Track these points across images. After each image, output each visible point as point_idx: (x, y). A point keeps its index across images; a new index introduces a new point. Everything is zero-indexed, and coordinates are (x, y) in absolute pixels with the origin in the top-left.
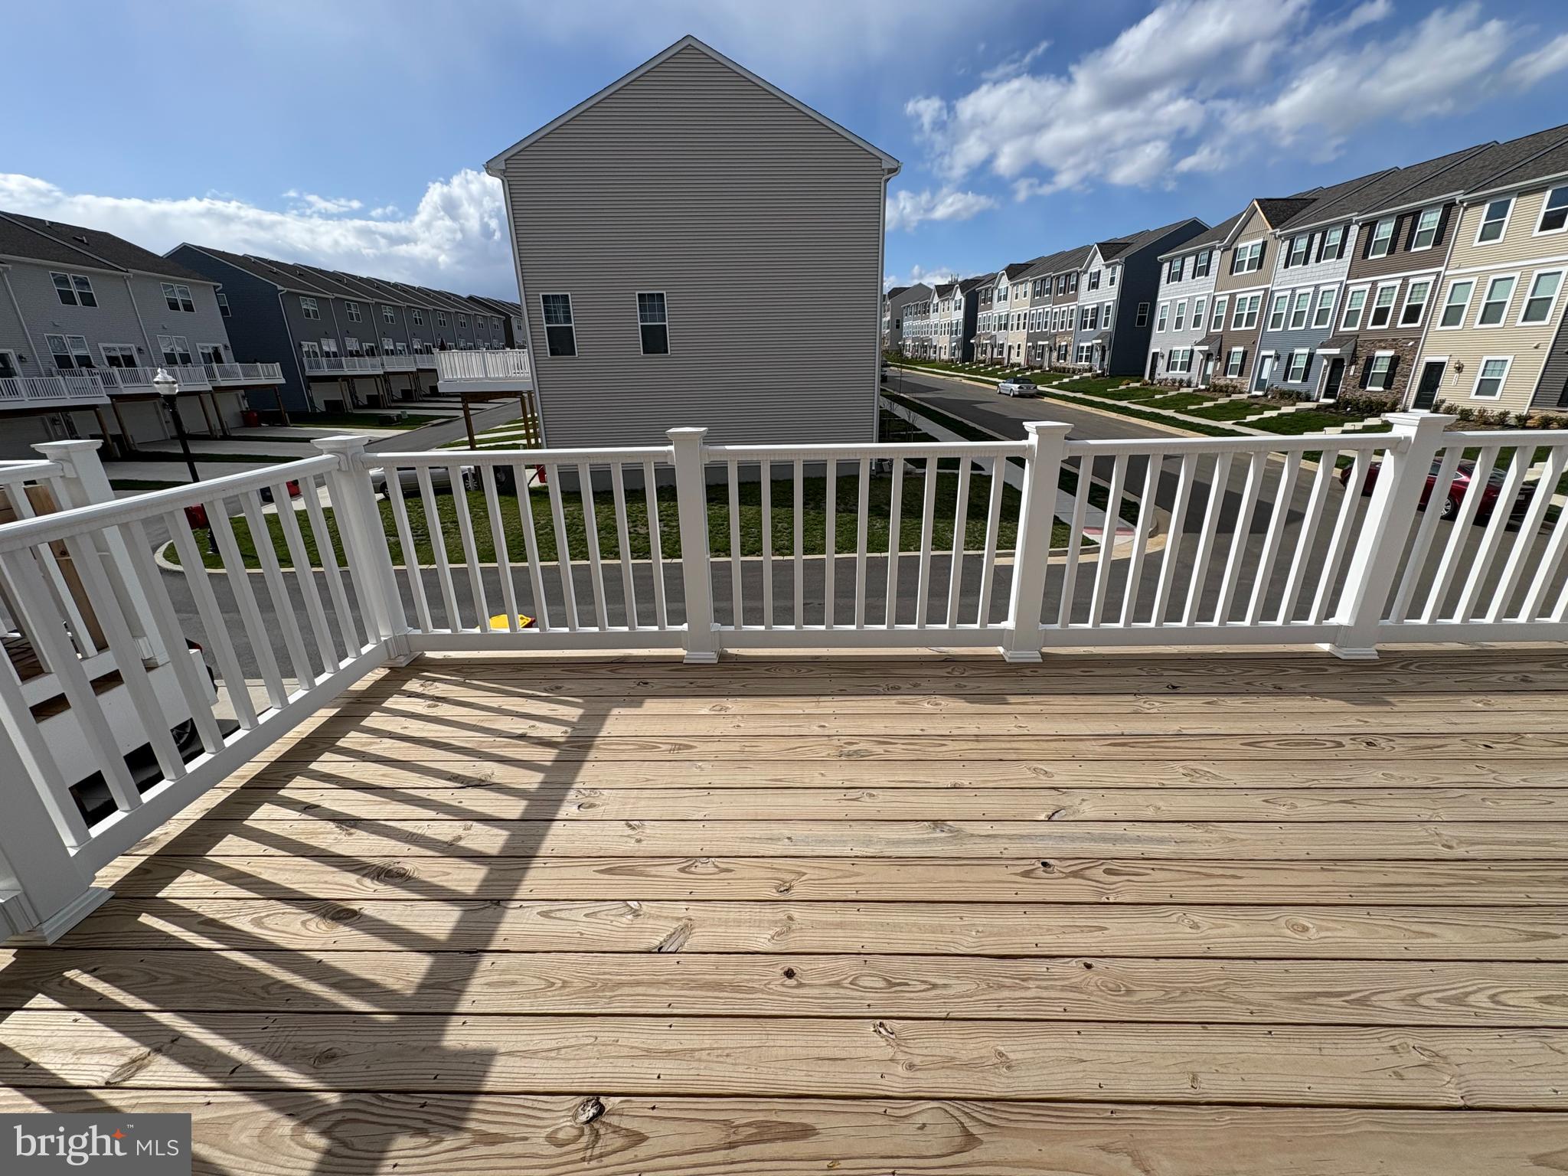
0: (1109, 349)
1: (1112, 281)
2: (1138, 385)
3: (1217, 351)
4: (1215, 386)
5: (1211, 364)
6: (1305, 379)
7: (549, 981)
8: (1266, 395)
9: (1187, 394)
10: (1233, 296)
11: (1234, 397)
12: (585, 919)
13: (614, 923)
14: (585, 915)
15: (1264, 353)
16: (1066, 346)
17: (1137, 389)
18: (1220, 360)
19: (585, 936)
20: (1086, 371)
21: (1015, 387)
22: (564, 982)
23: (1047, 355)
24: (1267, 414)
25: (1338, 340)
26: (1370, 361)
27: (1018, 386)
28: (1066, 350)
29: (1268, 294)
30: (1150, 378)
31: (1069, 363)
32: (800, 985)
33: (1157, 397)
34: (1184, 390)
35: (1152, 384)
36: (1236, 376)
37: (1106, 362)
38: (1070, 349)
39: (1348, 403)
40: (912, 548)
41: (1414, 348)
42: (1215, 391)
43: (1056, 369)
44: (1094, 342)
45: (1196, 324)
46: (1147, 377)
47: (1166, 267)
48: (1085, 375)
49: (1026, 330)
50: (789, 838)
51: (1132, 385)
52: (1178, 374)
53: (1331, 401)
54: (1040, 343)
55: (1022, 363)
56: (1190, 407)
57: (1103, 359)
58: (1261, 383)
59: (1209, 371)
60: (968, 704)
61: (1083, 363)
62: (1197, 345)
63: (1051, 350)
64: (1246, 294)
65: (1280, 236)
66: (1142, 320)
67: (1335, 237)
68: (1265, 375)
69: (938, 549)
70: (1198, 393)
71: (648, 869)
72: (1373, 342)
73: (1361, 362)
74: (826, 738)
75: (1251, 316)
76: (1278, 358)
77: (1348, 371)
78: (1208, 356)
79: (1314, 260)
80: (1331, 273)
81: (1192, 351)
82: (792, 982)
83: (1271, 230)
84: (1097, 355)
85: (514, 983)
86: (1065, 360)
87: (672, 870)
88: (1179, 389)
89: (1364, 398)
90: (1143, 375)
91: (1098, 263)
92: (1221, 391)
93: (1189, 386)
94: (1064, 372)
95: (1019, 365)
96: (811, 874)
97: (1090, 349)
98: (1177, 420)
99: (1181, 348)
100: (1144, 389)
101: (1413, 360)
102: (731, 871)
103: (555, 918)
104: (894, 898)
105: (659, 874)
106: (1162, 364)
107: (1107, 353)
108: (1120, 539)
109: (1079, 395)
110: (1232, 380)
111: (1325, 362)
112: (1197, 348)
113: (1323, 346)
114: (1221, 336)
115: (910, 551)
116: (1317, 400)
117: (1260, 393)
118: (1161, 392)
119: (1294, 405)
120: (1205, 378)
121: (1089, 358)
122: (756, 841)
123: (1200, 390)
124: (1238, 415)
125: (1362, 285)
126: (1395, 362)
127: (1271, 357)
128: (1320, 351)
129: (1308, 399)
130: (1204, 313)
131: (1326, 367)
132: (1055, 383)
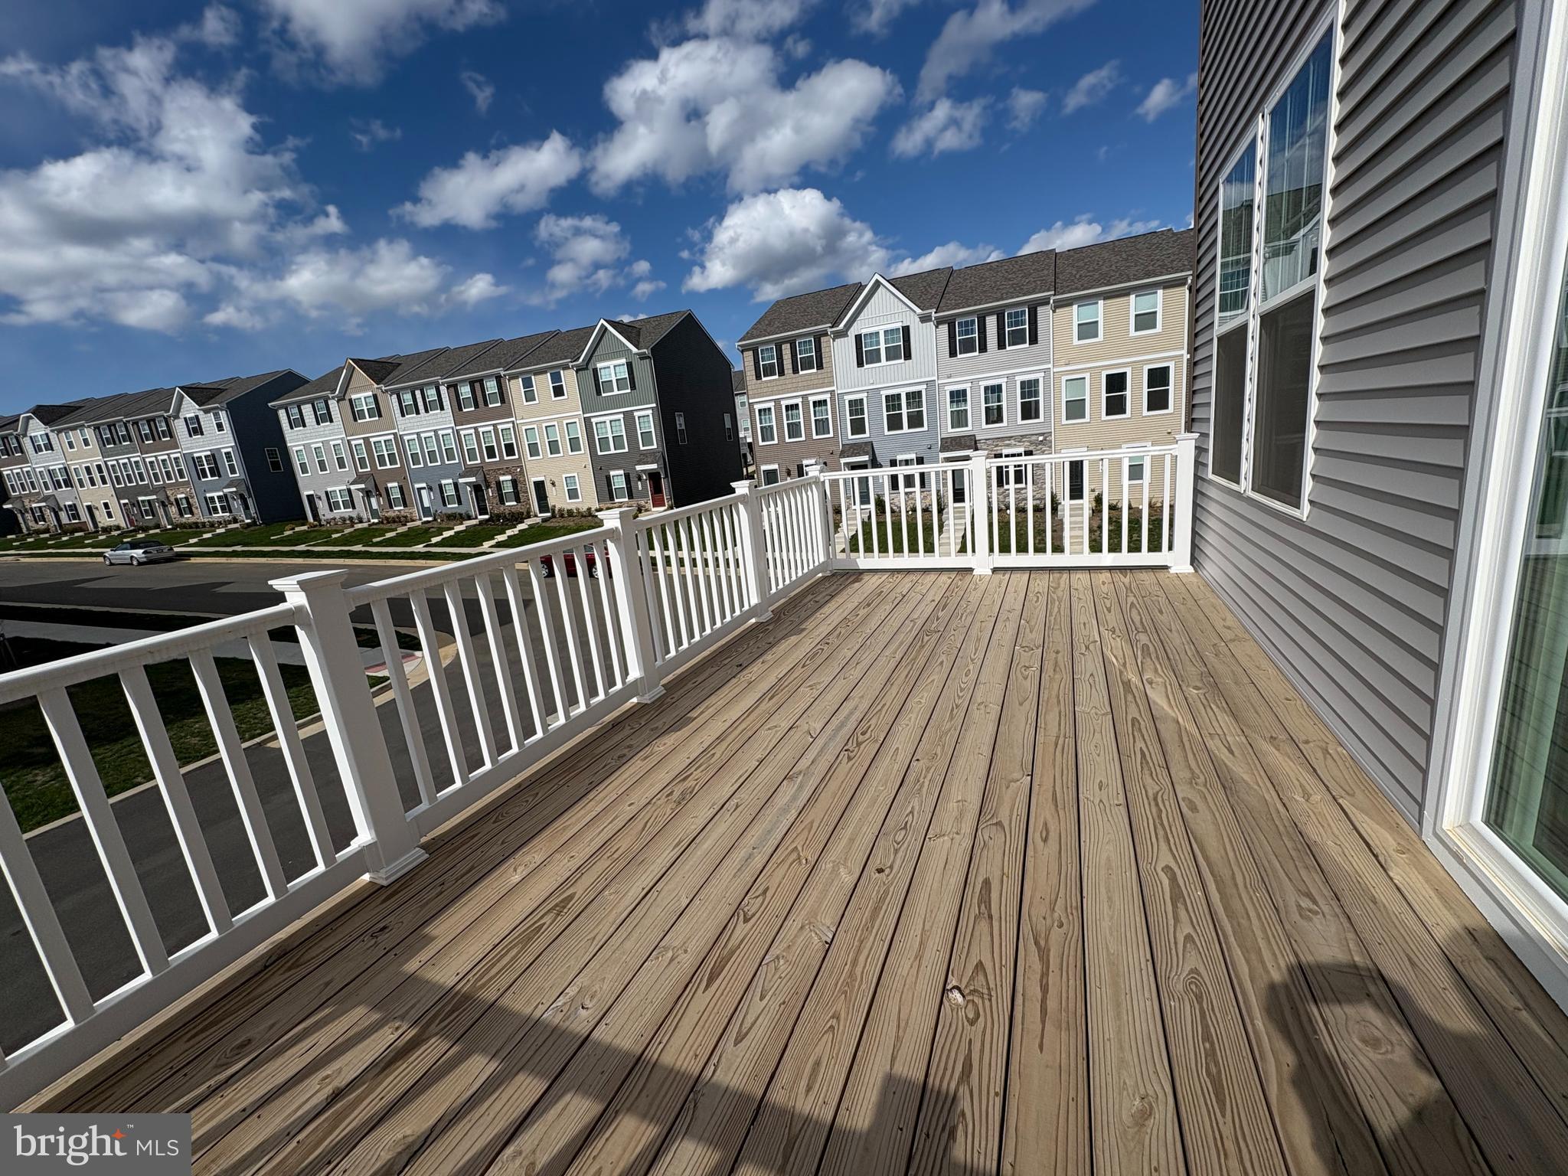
0: (250, 496)
1: (220, 427)
2: (305, 528)
3: (374, 487)
4: (387, 518)
5: (373, 500)
6: (460, 503)
7: (828, 1030)
8: (435, 520)
9: (364, 529)
10: (366, 440)
11: (410, 525)
12: (765, 1001)
13: (783, 975)
14: (761, 1000)
15: (417, 486)
16: (187, 499)
17: (304, 532)
18: (380, 495)
19: (787, 1000)
20: (230, 522)
21: (138, 553)
22: (833, 1017)
23: (160, 512)
24: (446, 534)
25: (469, 471)
26: (499, 484)
27: (142, 551)
28: (188, 502)
29: (398, 439)
30: (315, 520)
31: (200, 516)
32: (891, 867)
33: (334, 536)
34: (360, 526)
35: (321, 525)
36: (402, 508)
37: (252, 511)
38: (194, 501)
39: (498, 516)
40: (139, 779)
41: (522, 472)
42: (389, 523)
43: (183, 526)
44: (226, 490)
45: (342, 465)
46: (311, 519)
47: (282, 413)
48: (230, 526)
49: (109, 484)
50: (754, 848)
51: (297, 529)
52: (343, 512)
53: (487, 517)
54: (140, 498)
55: (123, 525)
56: (375, 540)
57: (246, 508)
58: (426, 511)
59: (375, 506)
60: (678, 733)
61: (221, 514)
62: (352, 484)
63: (163, 505)
64: (379, 437)
65: (386, 391)
66: (276, 465)
67: (431, 393)
68: (427, 504)
69: (188, 763)
70: (374, 527)
71: (729, 946)
72: (495, 471)
73: (493, 485)
74: (650, 806)
75: (391, 456)
76: (430, 489)
77: (488, 493)
78: (368, 494)
79: (423, 411)
80: (442, 421)
81: (349, 491)
82: (887, 871)
83: (376, 386)
84: (236, 504)
85: (817, 1064)
86: (192, 513)
87: (741, 929)
88: (353, 526)
89: (507, 512)
90: (305, 518)
91: (190, 408)
92: (394, 522)
93: (361, 522)
94: (197, 527)
95: (118, 528)
96: (799, 843)
97: (223, 498)
98: (372, 552)
99: (337, 488)
100: (314, 531)
101: (525, 481)
102: (768, 888)
103: (750, 1028)
104: (841, 813)
105: (741, 938)
106: (322, 506)
107: (250, 502)
108: (409, 667)
109: (239, 548)
110: (399, 511)
111: (469, 489)
112: (353, 487)
113: (461, 476)
114: (371, 475)
115: (140, 784)
116: (476, 518)
117: (430, 519)
118: (337, 532)
119: (461, 524)
120: (374, 513)
121: (226, 508)
122: (744, 868)
123: (374, 524)
124: (423, 539)
125: (467, 430)
126: (514, 482)
127: (424, 488)
128: (461, 481)
129: (469, 518)
130: (345, 454)
131: (471, 492)
132: (192, 541)
